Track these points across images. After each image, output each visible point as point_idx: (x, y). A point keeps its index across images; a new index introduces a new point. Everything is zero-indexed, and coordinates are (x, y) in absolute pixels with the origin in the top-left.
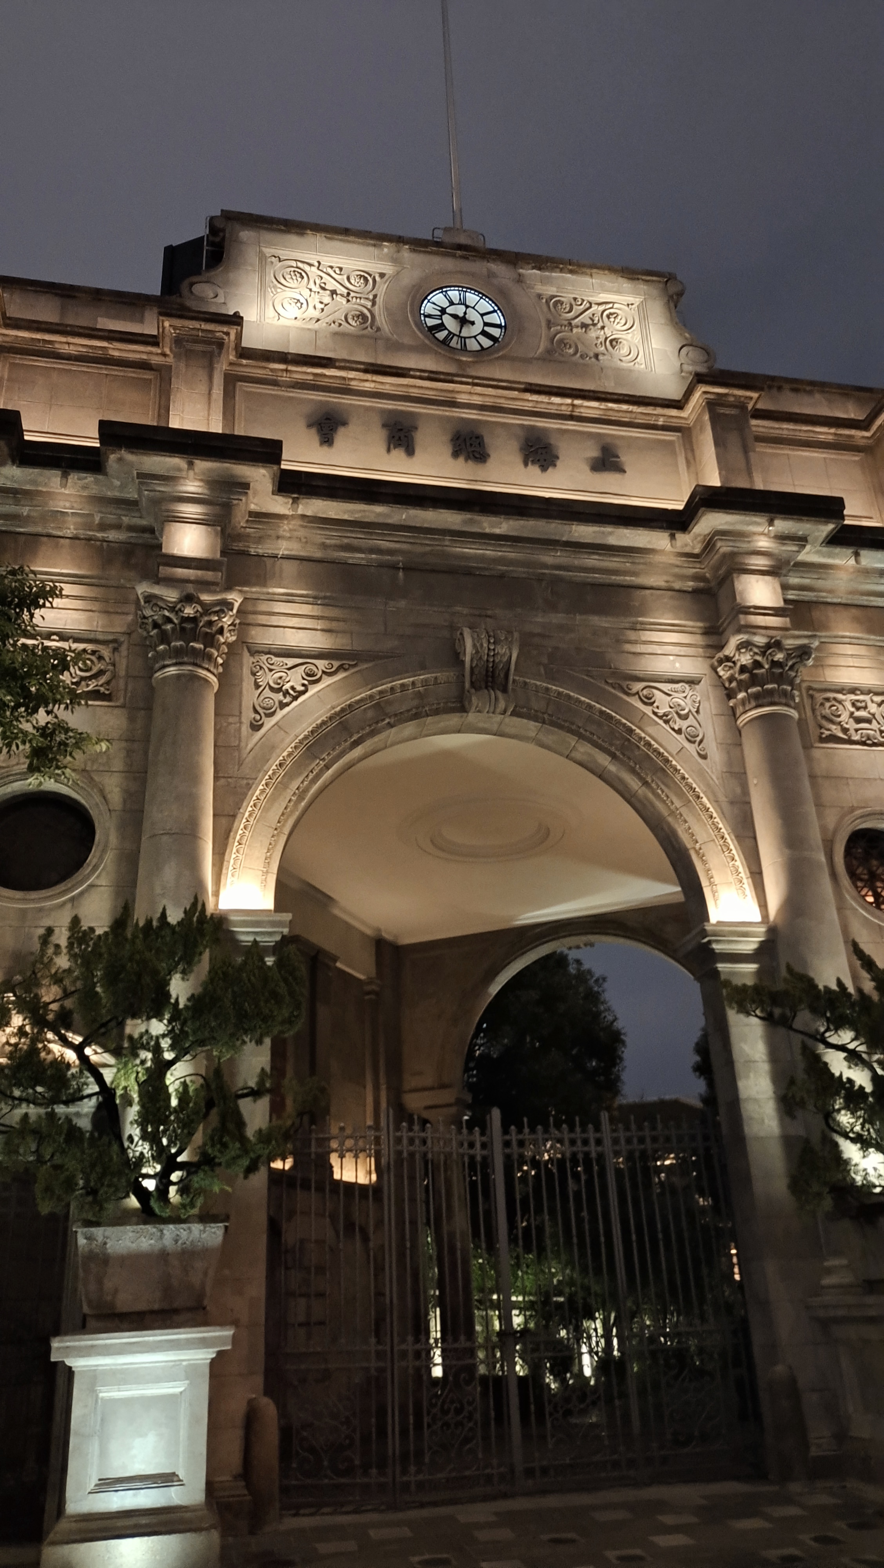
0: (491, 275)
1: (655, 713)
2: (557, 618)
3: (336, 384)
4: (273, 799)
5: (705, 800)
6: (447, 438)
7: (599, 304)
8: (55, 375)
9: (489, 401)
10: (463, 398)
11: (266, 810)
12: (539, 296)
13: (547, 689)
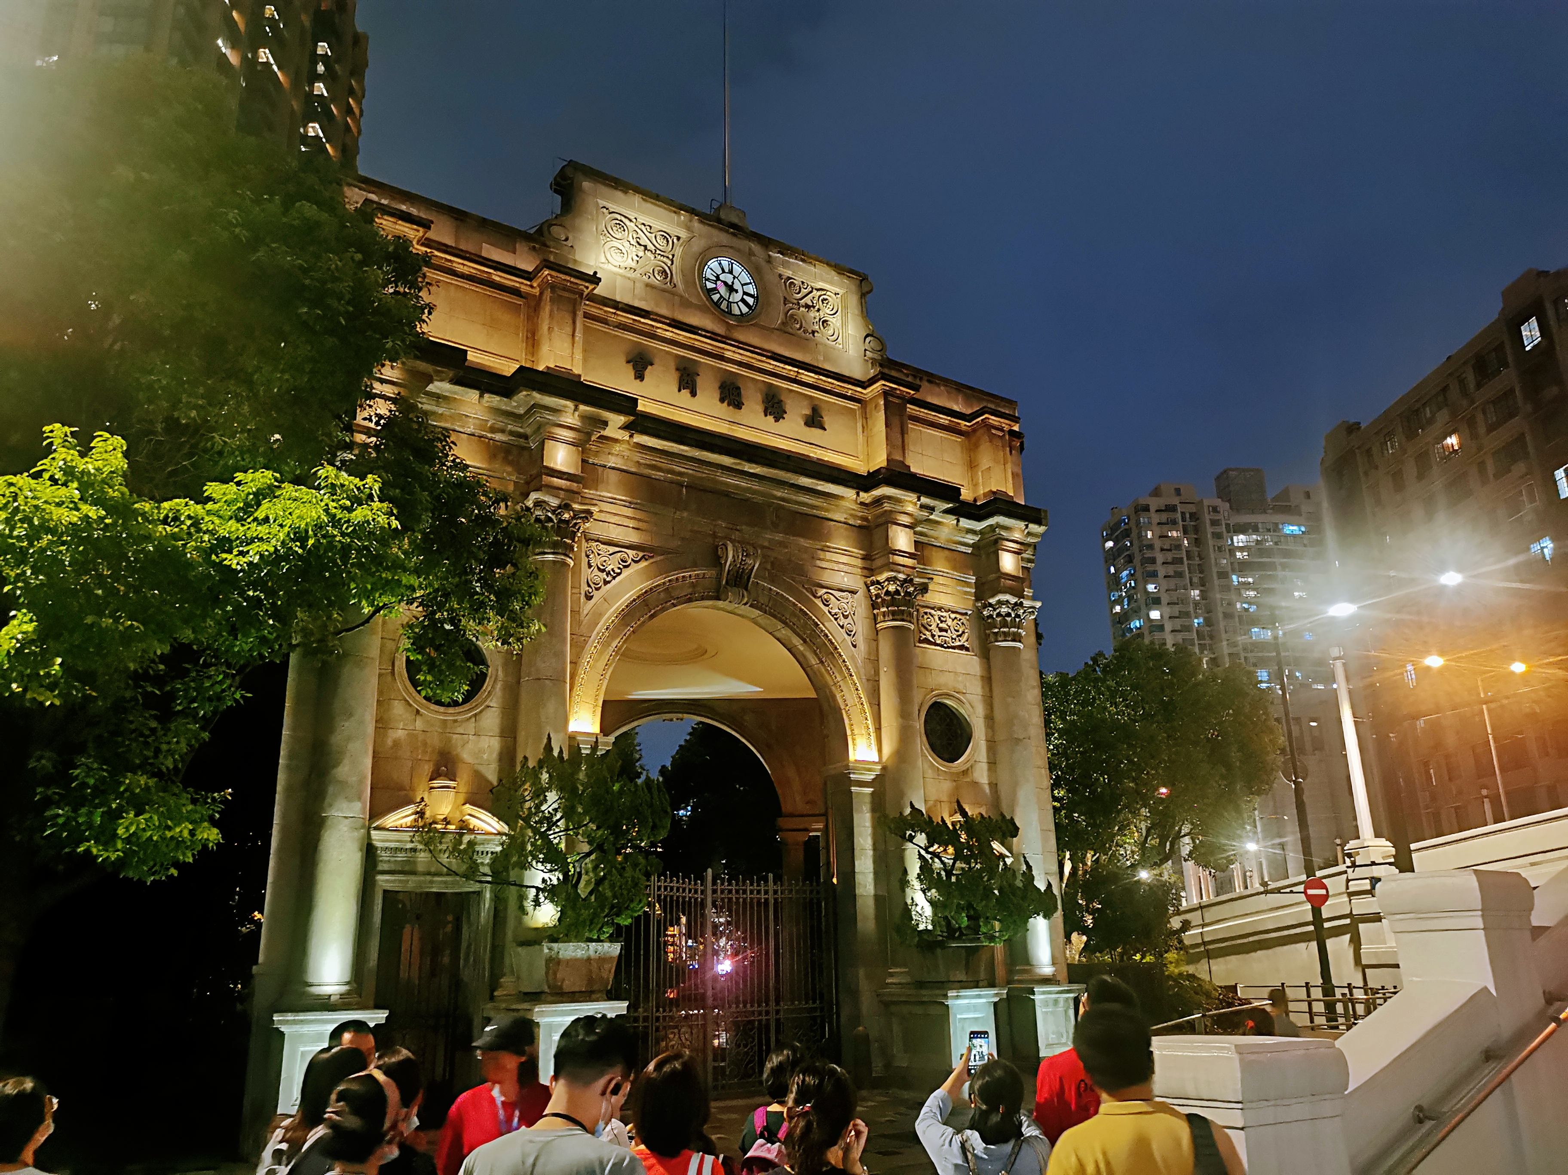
0: (751, 253)
1: (830, 612)
2: (779, 537)
3: (647, 329)
4: (601, 653)
5: (855, 677)
6: (717, 385)
7: (818, 290)
8: (452, 288)
9: (745, 360)
10: (728, 354)
11: (596, 661)
12: (780, 276)
13: (770, 589)
